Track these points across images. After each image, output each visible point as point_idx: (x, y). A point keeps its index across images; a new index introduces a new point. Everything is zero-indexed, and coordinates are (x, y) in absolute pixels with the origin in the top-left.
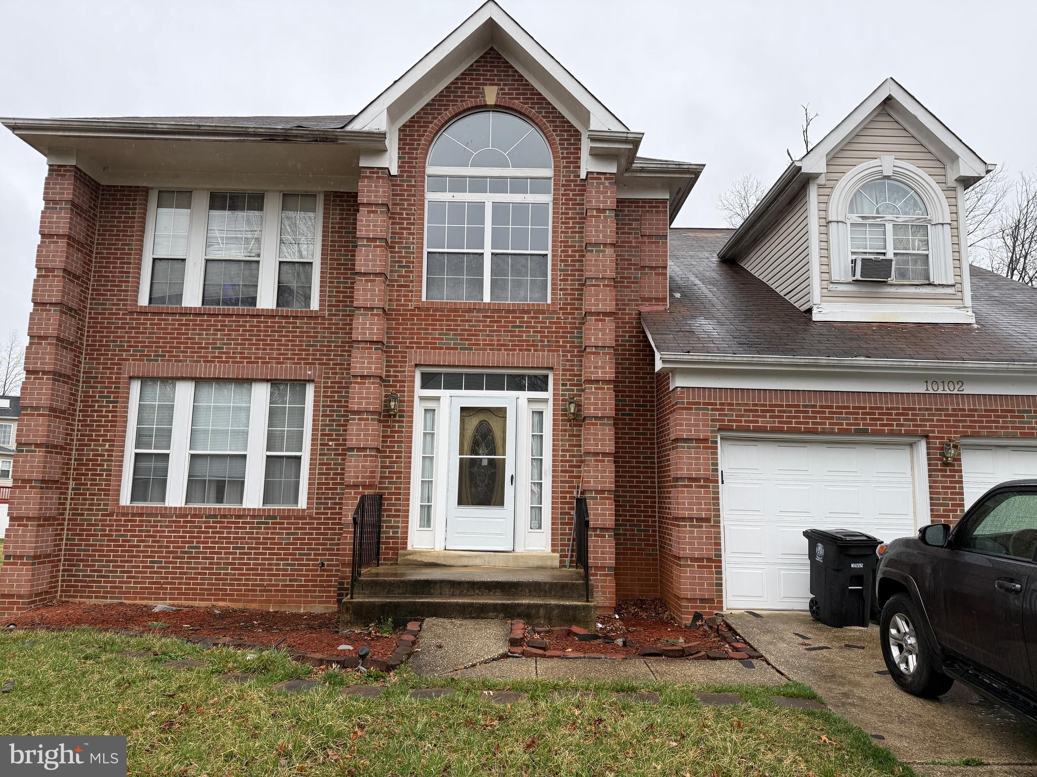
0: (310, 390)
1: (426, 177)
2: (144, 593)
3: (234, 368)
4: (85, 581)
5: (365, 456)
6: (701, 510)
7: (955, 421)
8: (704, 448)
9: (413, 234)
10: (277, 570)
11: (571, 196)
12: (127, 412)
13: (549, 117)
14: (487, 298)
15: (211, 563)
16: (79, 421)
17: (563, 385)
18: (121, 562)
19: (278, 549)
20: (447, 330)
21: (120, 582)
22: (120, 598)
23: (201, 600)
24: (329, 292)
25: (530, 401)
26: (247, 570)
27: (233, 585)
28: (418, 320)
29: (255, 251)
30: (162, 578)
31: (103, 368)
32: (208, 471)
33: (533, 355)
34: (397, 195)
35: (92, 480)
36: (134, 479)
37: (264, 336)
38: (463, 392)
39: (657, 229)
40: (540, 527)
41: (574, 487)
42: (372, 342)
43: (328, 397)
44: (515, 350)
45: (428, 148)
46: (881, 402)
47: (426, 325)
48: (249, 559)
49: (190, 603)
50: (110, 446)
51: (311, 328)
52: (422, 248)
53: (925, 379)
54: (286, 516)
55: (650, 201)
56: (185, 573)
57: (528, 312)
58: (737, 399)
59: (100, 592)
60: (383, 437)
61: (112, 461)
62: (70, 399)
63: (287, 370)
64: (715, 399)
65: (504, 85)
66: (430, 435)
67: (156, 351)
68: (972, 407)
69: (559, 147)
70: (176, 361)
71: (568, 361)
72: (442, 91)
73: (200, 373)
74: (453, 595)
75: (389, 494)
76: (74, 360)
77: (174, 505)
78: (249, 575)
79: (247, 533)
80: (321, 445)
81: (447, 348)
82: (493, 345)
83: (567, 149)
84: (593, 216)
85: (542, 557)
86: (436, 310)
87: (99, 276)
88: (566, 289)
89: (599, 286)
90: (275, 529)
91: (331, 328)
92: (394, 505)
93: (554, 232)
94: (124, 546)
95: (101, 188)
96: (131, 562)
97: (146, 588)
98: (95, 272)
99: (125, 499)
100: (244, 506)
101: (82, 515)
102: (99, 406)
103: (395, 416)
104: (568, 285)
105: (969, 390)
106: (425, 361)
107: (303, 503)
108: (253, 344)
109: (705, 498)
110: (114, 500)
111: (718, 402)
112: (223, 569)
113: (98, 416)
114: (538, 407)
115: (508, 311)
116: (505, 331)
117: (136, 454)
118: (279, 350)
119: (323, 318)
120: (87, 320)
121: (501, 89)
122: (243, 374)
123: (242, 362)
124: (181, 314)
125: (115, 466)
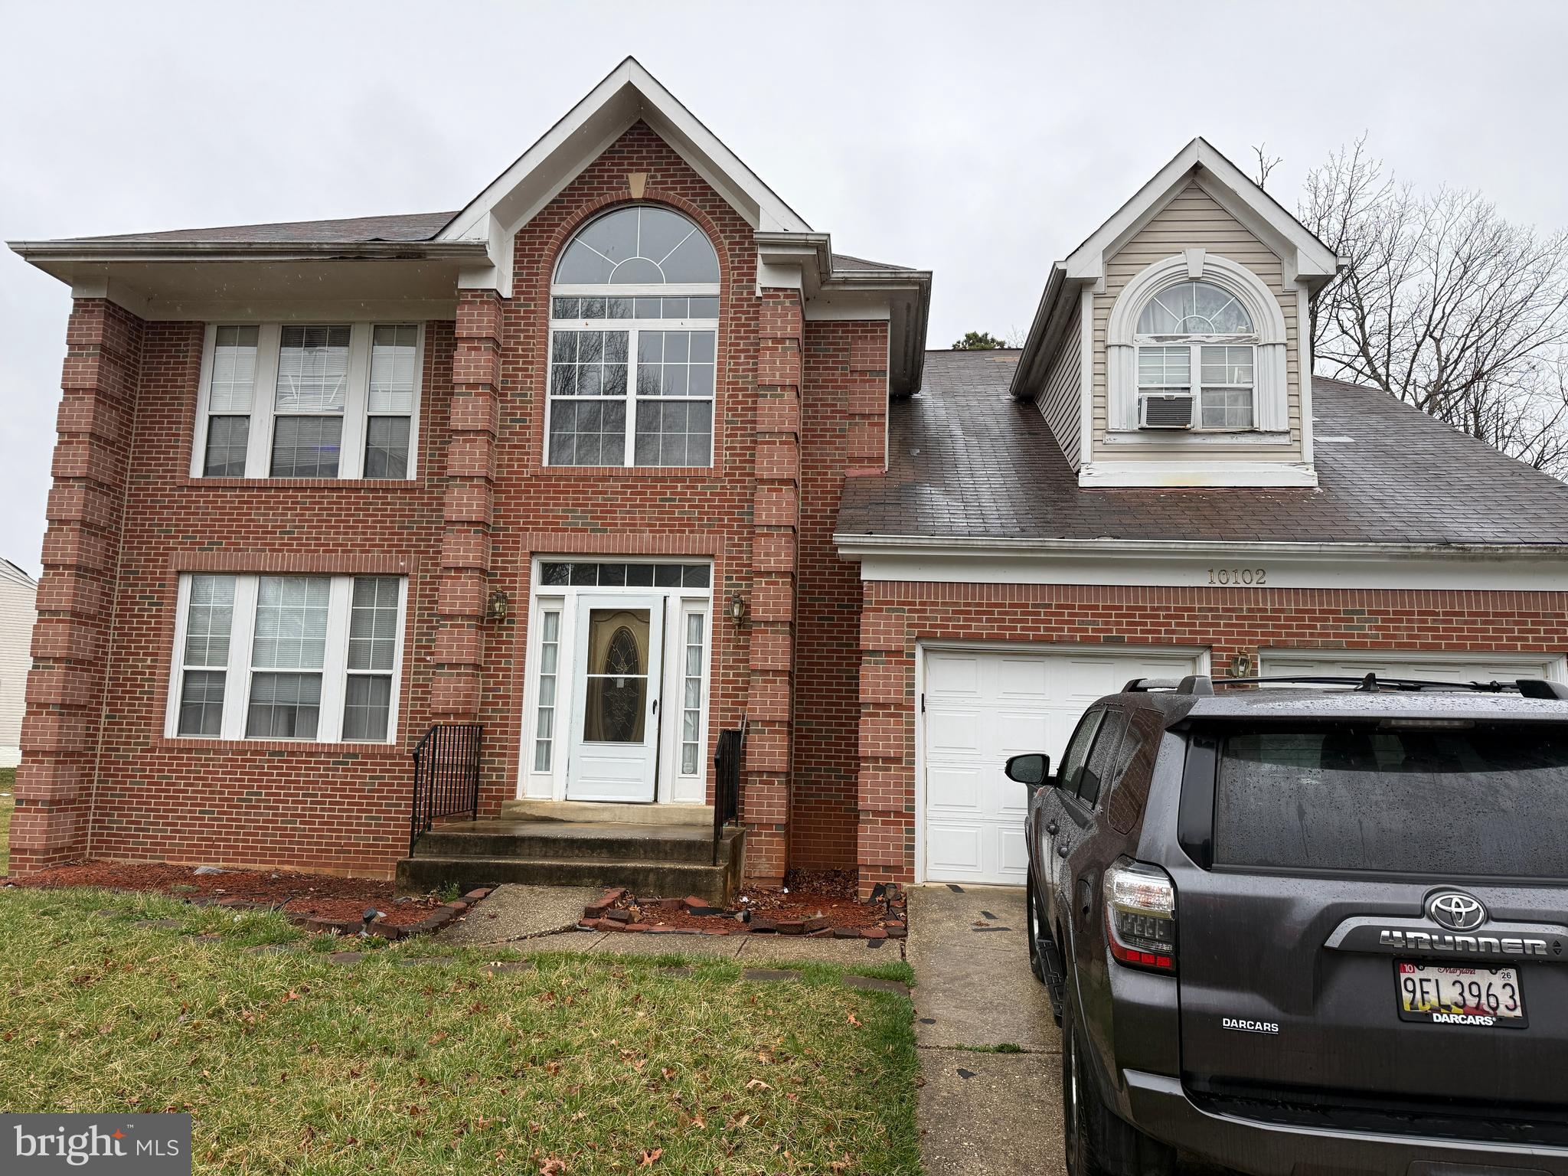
0: (404, 586)
1: (551, 299)
2: (192, 852)
3: (307, 559)
4: (120, 836)
5: (458, 675)
6: (889, 746)
7: (1250, 626)
8: (897, 662)
9: (531, 376)
10: (358, 825)
11: (743, 321)
12: (174, 617)
13: (714, 213)
14: (629, 461)
15: (274, 815)
16: (115, 628)
17: (729, 578)
18: (165, 811)
19: (360, 797)
20: (573, 505)
21: (162, 837)
22: (163, 858)
23: (261, 862)
24: (430, 455)
25: (685, 600)
26: (320, 823)
27: (302, 843)
28: (535, 492)
29: (339, 404)
30: (215, 833)
31: (145, 560)
32: (272, 693)
33: (688, 538)
34: (511, 324)
35: (130, 705)
36: (183, 705)
37: (346, 515)
38: (598, 589)
39: (872, 362)
40: (695, 771)
41: (737, 717)
42: (470, 523)
43: (426, 596)
44: (664, 531)
45: (554, 260)
46: (1144, 600)
47: (546, 498)
48: (322, 810)
49: (248, 866)
50: (152, 661)
51: (405, 504)
52: (544, 396)
53: (1210, 567)
54: (370, 754)
55: (863, 323)
56: (243, 827)
57: (682, 480)
58: (944, 597)
59: (137, 850)
60: (487, 649)
61: (154, 680)
62: (102, 601)
63: (373, 561)
64: (914, 596)
65: (656, 170)
66: (550, 648)
67: (210, 538)
68: (1277, 606)
69: (729, 253)
70: (235, 550)
71: (734, 545)
72: (573, 183)
73: (265, 567)
74: (545, 856)
75: (493, 725)
76: (108, 550)
77: (229, 738)
78: (322, 830)
79: (321, 776)
80: (416, 660)
81: (573, 530)
82: (635, 525)
83: (739, 256)
84: (768, 349)
85: (691, 810)
86: (560, 478)
87: (141, 440)
88: (734, 448)
89: (774, 443)
90: (356, 770)
91: (431, 504)
92: (499, 740)
93: (719, 370)
94: (168, 791)
95: (145, 325)
96: (176, 811)
97: (194, 845)
98: (136, 435)
99: (171, 730)
100: (318, 741)
101: (118, 750)
102: (139, 610)
103: (501, 621)
104: (737, 441)
105: (1273, 582)
106: (543, 547)
107: (392, 738)
108: (332, 527)
109: (895, 731)
110: (156, 731)
111: (918, 600)
112: (290, 822)
113: (138, 622)
114: (696, 608)
115: (656, 479)
116: (650, 506)
117: (186, 672)
118: (364, 533)
119: (422, 490)
120: (126, 498)
121: (652, 177)
122: (318, 566)
123: (318, 551)
124: (242, 488)
125: (159, 687)
